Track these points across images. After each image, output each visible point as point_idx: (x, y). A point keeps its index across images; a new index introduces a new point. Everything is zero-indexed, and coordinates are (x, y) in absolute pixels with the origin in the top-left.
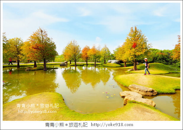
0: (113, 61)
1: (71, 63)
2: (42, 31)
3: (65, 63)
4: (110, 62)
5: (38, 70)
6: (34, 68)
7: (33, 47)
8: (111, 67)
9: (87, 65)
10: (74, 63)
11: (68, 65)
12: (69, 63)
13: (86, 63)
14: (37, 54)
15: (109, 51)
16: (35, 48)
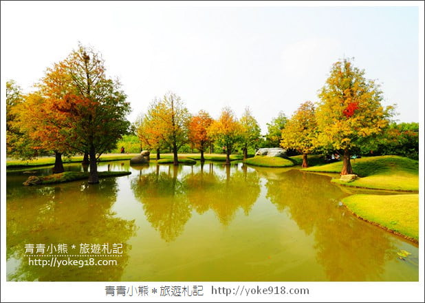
0: (274, 152)
1: (158, 157)
2: (87, 59)
3: (144, 155)
4: (266, 154)
5: (68, 181)
6: (56, 176)
7: (56, 107)
8: (273, 167)
9: (203, 160)
10: (172, 155)
11: (151, 161)
12: (153, 155)
13: (200, 155)
14: (68, 130)
15: (257, 126)
16: (63, 110)
